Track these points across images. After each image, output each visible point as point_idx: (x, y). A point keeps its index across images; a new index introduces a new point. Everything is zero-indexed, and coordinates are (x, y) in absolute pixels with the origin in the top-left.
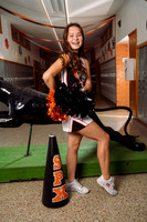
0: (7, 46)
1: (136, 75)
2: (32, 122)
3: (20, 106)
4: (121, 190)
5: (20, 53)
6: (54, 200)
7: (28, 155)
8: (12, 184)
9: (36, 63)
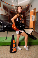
0: (2, 10)
1: (35, 20)
2: (8, 31)
3: (5, 26)
4: (30, 49)
5: (5, 12)
6: (13, 51)
7: (6, 39)
8: (2, 47)
9: (9, 15)
